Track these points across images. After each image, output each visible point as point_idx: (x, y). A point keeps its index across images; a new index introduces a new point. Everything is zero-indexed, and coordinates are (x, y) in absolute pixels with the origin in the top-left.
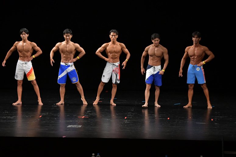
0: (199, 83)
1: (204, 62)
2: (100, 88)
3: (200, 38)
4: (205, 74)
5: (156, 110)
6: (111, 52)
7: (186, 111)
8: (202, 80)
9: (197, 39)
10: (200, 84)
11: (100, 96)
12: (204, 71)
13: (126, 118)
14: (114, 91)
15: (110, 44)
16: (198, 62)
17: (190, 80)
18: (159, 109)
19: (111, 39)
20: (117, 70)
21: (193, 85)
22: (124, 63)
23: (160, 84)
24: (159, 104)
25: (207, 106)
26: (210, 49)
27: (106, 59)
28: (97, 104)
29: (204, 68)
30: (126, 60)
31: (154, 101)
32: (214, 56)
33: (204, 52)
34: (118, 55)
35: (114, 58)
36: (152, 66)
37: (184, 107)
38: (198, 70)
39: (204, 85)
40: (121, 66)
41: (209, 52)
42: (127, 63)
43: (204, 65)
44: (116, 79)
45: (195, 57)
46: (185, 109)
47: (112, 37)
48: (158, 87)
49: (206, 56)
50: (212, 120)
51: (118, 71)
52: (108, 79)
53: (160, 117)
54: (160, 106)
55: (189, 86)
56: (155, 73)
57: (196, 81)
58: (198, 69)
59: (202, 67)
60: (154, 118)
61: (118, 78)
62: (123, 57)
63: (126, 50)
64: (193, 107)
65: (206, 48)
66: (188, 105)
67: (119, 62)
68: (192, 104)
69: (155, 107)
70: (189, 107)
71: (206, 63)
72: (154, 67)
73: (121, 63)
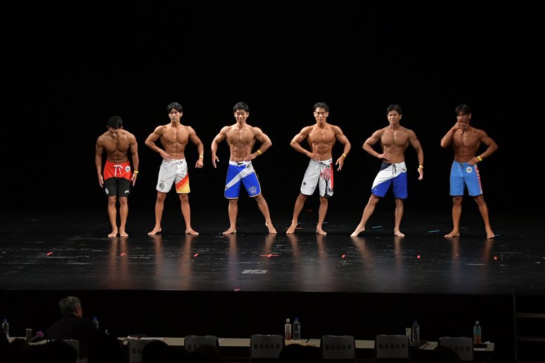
0: (470, 194)
1: (479, 158)
2: (299, 205)
3: (470, 115)
4: (481, 179)
5: (397, 241)
6: (316, 142)
7: (448, 243)
8: (476, 190)
9: (465, 117)
10: (473, 197)
11: (299, 219)
12: (480, 173)
13: (344, 256)
14: (323, 210)
15: (314, 129)
16: (470, 157)
17: (455, 190)
18: (403, 241)
19: (317, 119)
20: (328, 173)
21: (461, 198)
22: (340, 161)
23: (405, 196)
24: (401, 232)
25: (486, 235)
26: (489, 135)
27: (309, 154)
28: (293, 232)
29: (479, 168)
30: (344, 154)
31: (394, 226)
32: (496, 147)
33: (479, 139)
34: (329, 147)
35: (322, 153)
36: (390, 164)
37: (445, 236)
38: (470, 172)
39: (479, 198)
40: (334, 166)
41: (488, 140)
42: (346, 160)
43: (479, 164)
44: (326, 189)
45: (465, 149)
46: (448, 240)
47: (318, 116)
48: (401, 200)
49: (482, 148)
50: (495, 258)
51: (330, 174)
52: (312, 188)
53: (404, 255)
54: (403, 235)
55: (454, 199)
56: (396, 175)
57: (466, 190)
58: (469, 170)
59: (475, 166)
60: (393, 256)
61: (330, 186)
62: (337, 149)
63: (344, 138)
64: (462, 236)
65: (482, 133)
66: (452, 233)
67: (331, 159)
68: (460, 230)
69: (396, 237)
70: (454, 237)
71: (483, 158)
72: (394, 165)
73: (334, 161)
